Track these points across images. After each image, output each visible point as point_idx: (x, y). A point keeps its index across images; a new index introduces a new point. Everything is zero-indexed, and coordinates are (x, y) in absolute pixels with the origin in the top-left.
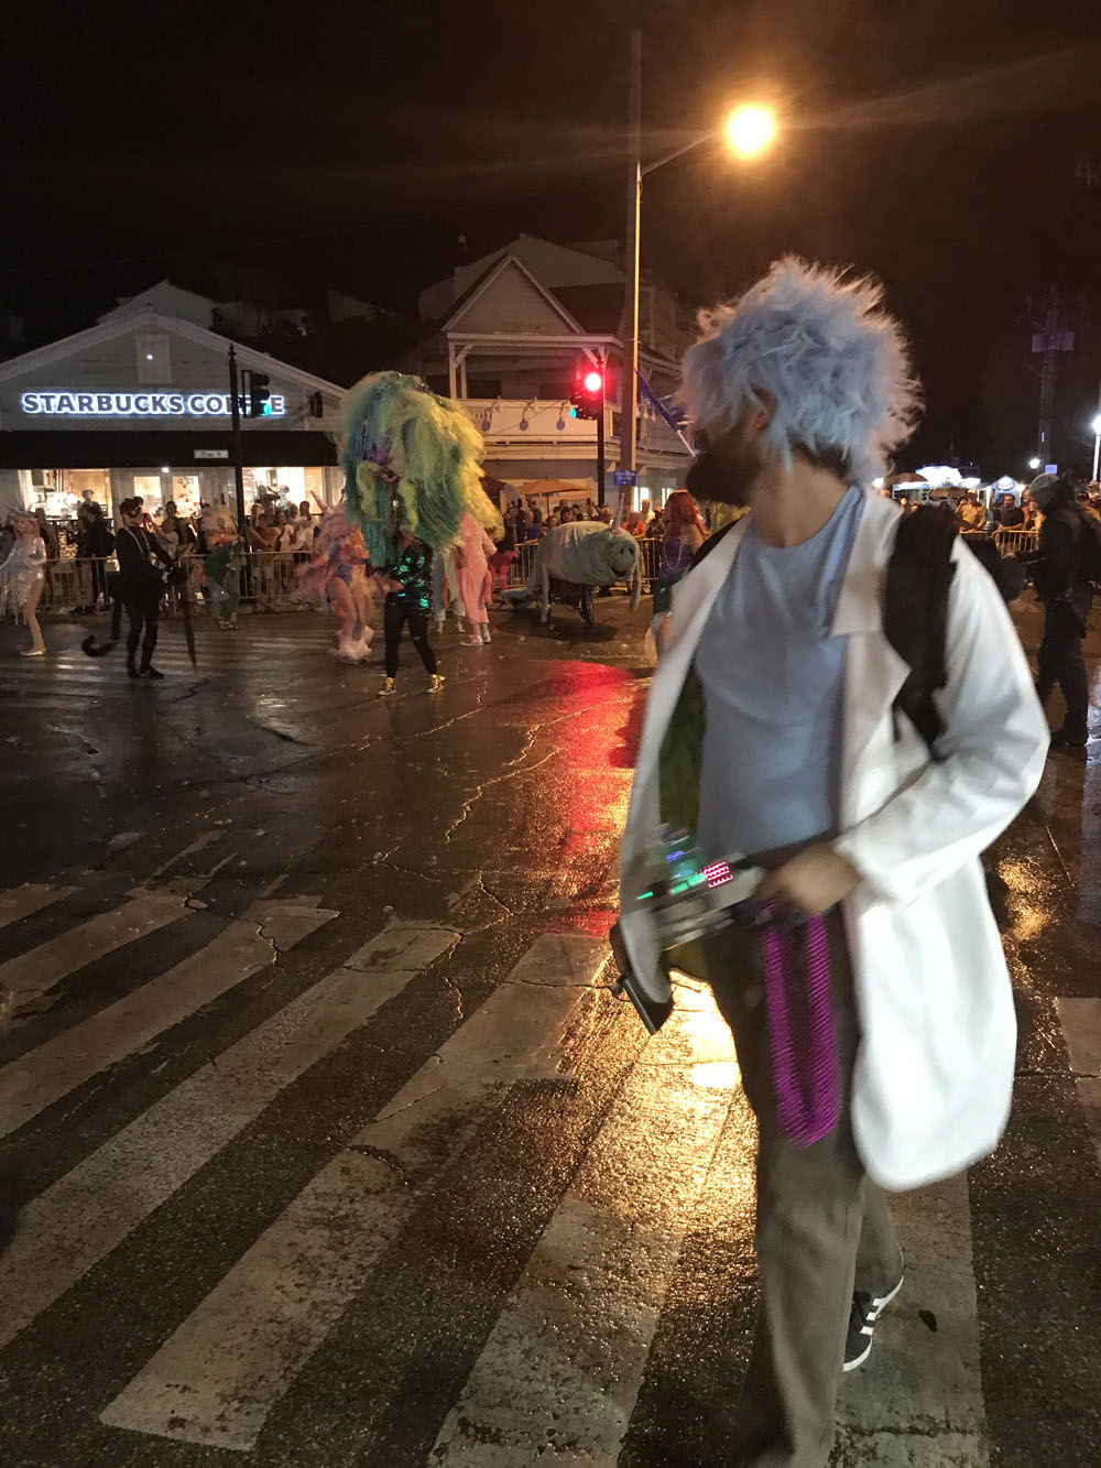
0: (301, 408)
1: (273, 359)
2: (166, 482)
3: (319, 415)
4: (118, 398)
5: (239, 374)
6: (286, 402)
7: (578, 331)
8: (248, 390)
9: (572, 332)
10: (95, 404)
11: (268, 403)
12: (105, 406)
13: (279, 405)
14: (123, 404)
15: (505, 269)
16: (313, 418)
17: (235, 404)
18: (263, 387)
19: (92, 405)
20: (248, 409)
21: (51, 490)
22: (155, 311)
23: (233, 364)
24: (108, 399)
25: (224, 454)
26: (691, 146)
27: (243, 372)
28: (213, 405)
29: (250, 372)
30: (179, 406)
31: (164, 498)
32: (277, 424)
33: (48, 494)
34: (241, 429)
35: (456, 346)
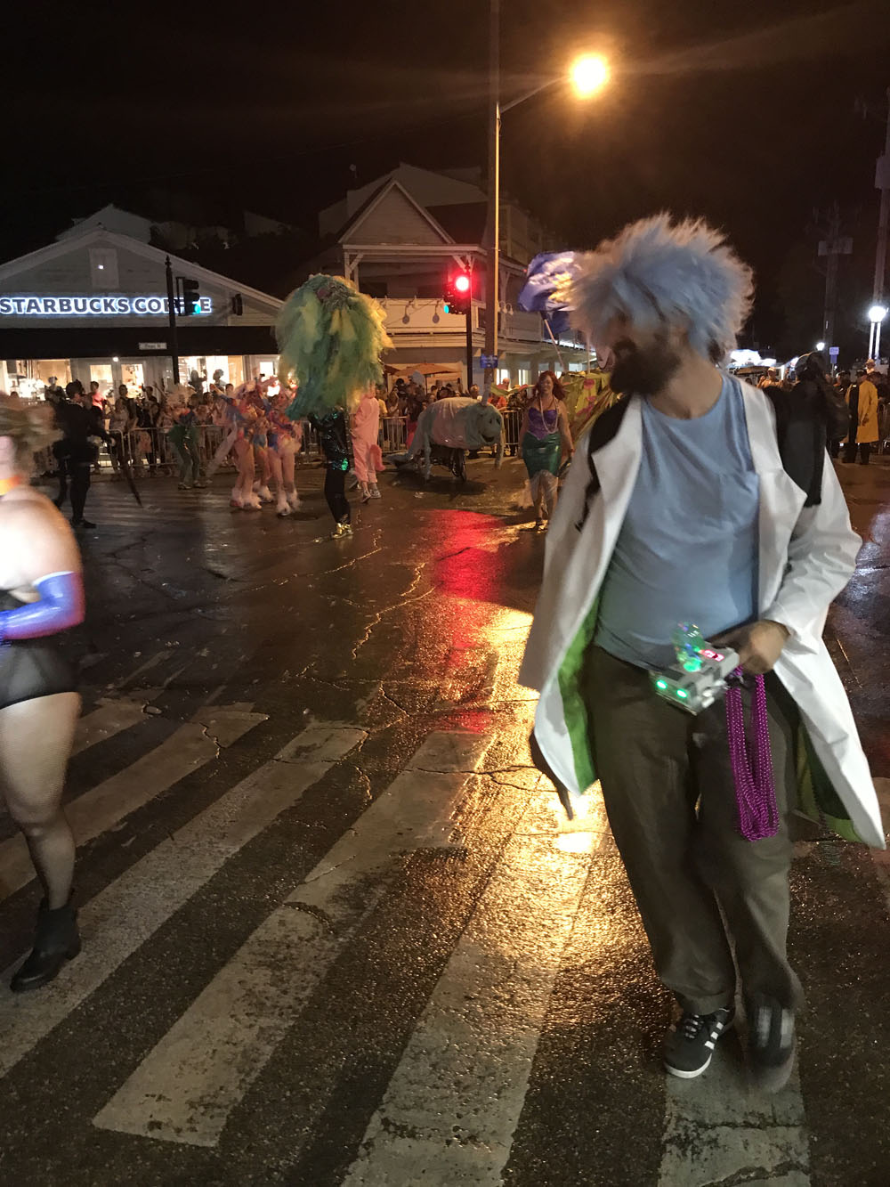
0: (225, 307)
1: (202, 269)
2: (116, 370)
3: (240, 313)
4: (76, 302)
5: (174, 280)
6: (212, 302)
7: (447, 241)
8: (181, 293)
9: (444, 242)
10: (57, 306)
11: (198, 303)
12: (65, 308)
13: (207, 305)
14: (80, 306)
15: (391, 191)
16: (235, 315)
17: (171, 304)
18: (194, 291)
19: (55, 307)
20: (182, 309)
21: (22, 377)
22: (105, 229)
23: (169, 273)
24: (68, 302)
25: (163, 346)
26: (540, 89)
27: (177, 278)
28: (154, 306)
29: (183, 278)
30: (126, 308)
31: (115, 383)
32: (207, 321)
33: (20, 380)
34: (177, 325)
35: (351, 255)
